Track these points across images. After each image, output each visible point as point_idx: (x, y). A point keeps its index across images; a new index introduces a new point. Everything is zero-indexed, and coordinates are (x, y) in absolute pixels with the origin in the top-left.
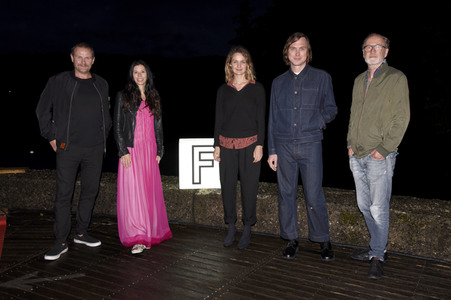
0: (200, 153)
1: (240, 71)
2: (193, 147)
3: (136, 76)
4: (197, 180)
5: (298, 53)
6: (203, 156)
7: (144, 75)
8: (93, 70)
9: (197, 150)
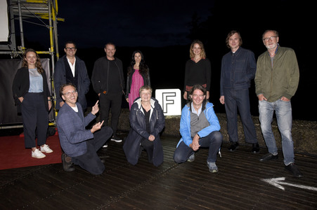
0: (167, 97)
1: (197, 53)
2: (163, 93)
3: (136, 58)
4: (165, 111)
5: (234, 41)
7: (140, 58)
8: (115, 56)
9: (165, 95)
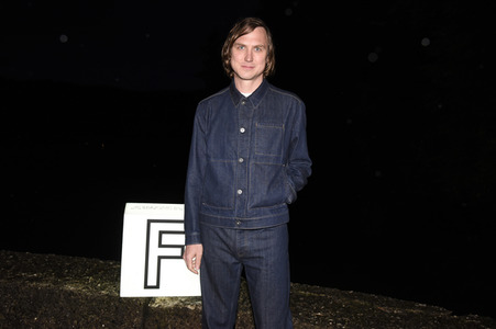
0: (161, 233)
2: (149, 222)
4: (152, 281)
6: (167, 239)
